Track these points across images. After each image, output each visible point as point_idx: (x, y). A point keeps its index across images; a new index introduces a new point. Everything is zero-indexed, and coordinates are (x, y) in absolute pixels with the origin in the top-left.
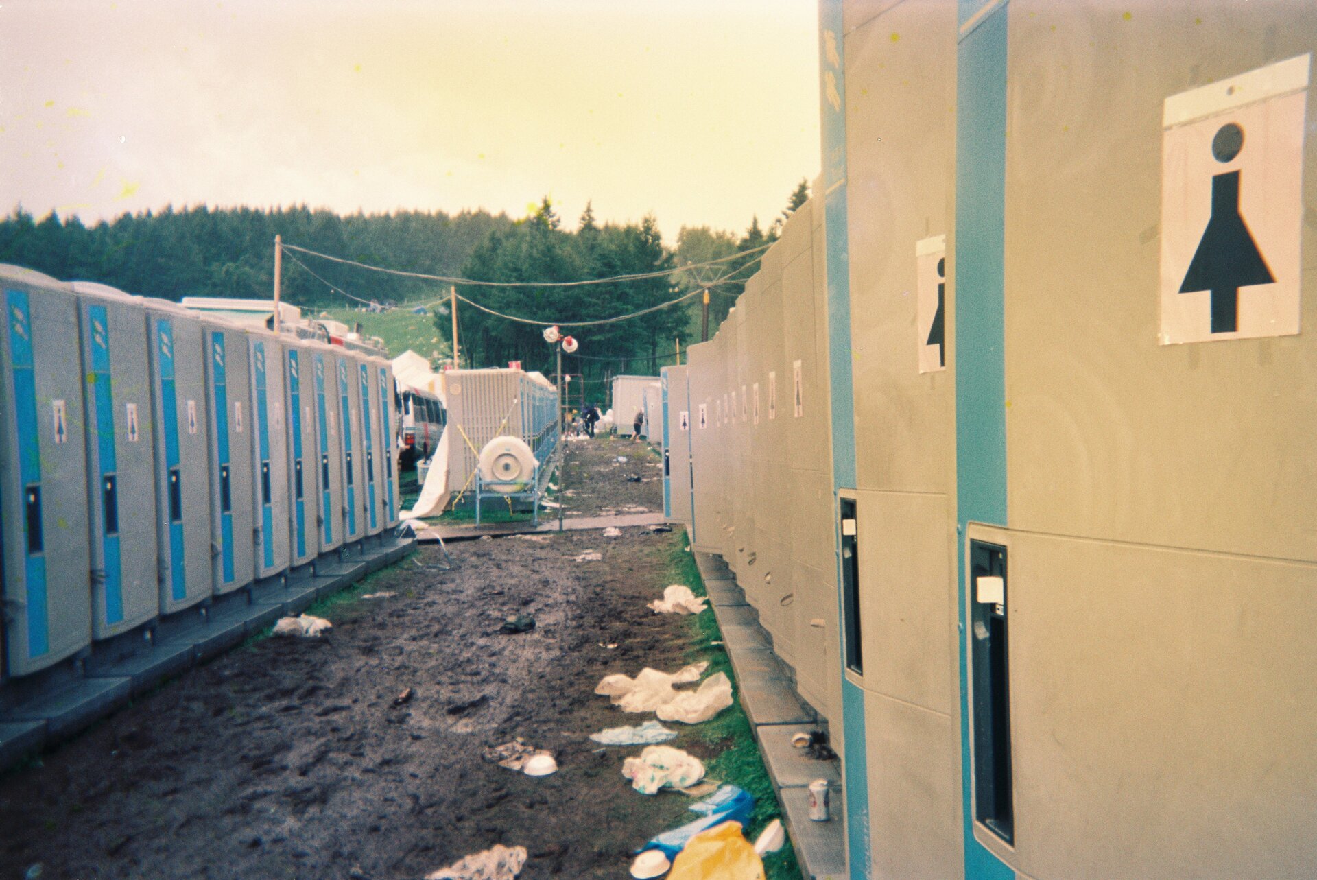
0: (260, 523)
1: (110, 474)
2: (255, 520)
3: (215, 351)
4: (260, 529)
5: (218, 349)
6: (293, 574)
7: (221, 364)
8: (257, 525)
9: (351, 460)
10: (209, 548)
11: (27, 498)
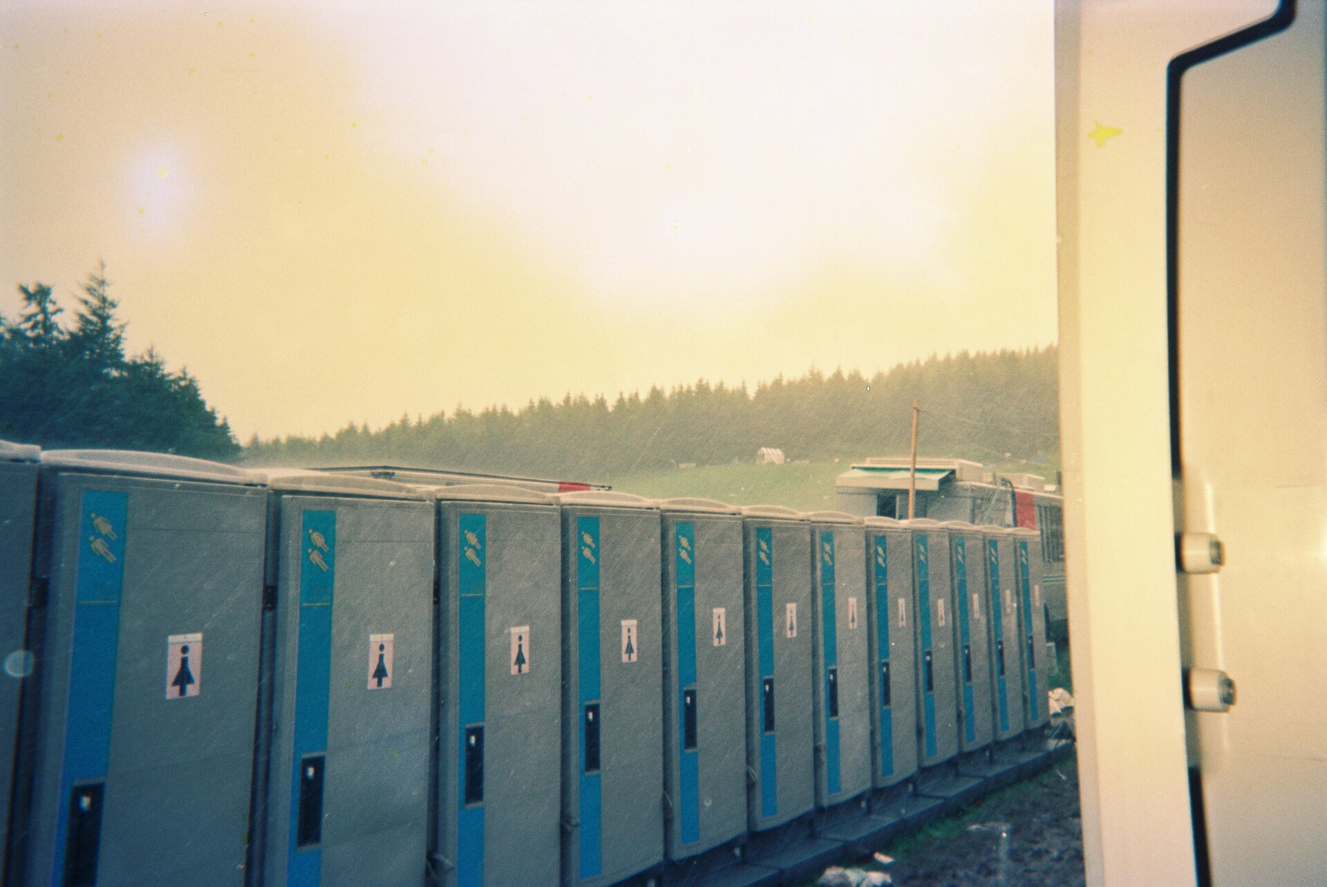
0: (823, 742)
1: (593, 702)
2: (816, 737)
3: (759, 548)
4: (823, 748)
5: (764, 546)
6: (877, 795)
7: (767, 562)
8: (819, 743)
9: (969, 652)
10: (744, 777)
11: (468, 739)
